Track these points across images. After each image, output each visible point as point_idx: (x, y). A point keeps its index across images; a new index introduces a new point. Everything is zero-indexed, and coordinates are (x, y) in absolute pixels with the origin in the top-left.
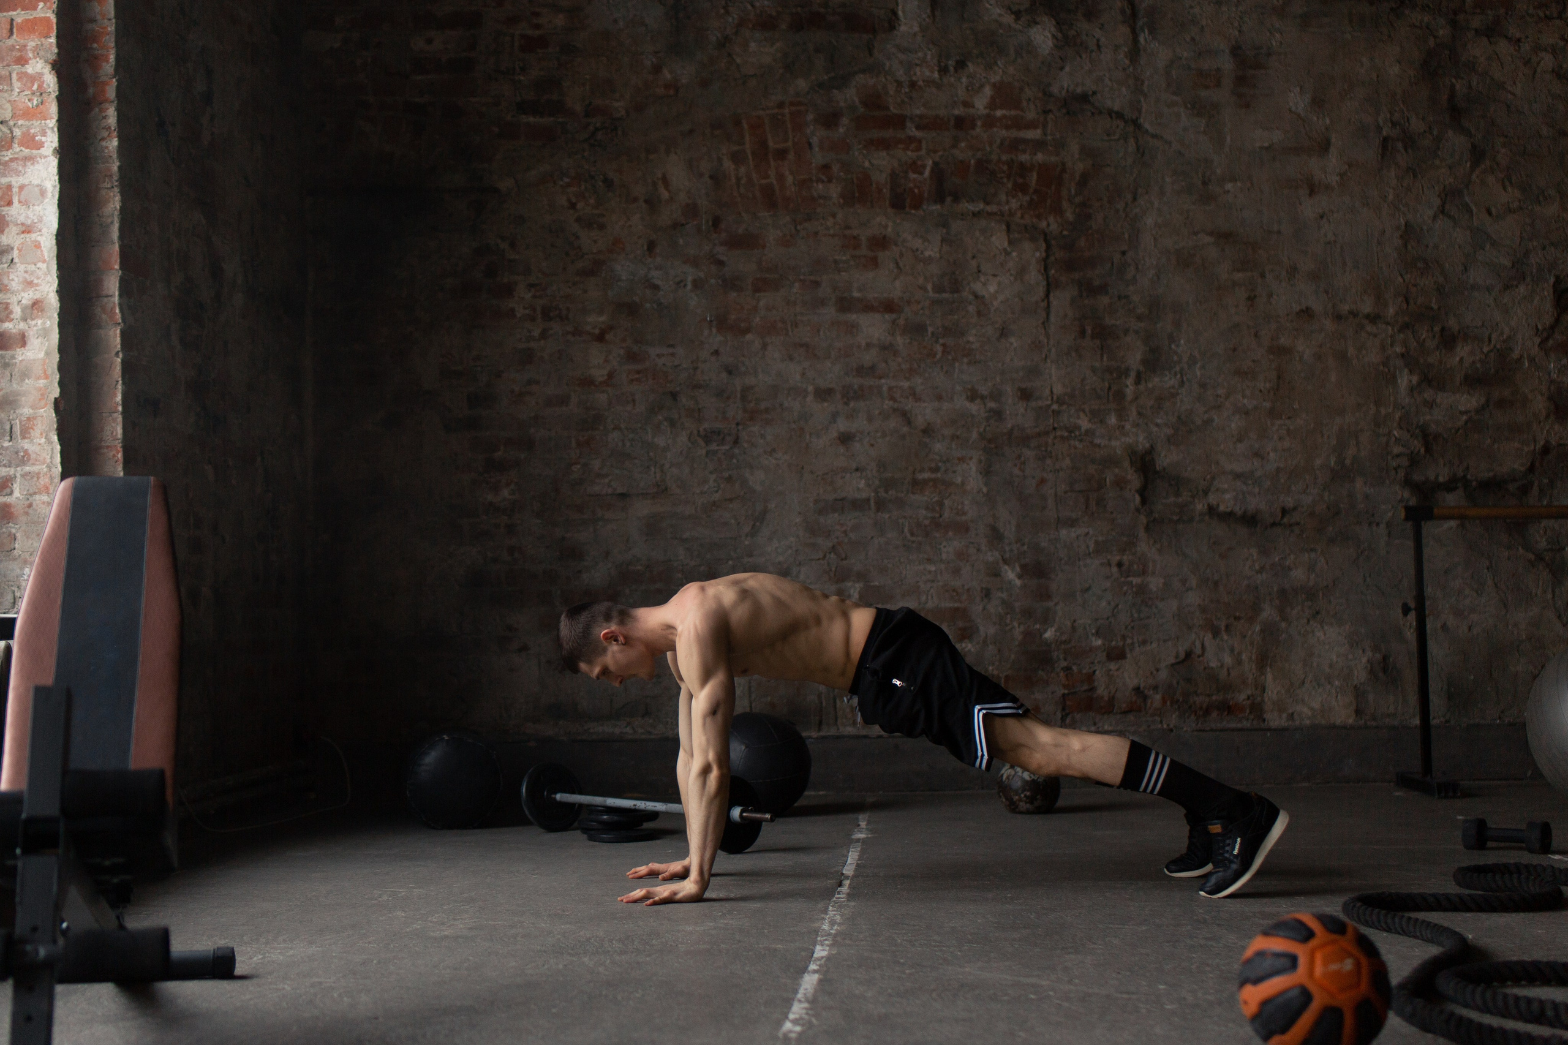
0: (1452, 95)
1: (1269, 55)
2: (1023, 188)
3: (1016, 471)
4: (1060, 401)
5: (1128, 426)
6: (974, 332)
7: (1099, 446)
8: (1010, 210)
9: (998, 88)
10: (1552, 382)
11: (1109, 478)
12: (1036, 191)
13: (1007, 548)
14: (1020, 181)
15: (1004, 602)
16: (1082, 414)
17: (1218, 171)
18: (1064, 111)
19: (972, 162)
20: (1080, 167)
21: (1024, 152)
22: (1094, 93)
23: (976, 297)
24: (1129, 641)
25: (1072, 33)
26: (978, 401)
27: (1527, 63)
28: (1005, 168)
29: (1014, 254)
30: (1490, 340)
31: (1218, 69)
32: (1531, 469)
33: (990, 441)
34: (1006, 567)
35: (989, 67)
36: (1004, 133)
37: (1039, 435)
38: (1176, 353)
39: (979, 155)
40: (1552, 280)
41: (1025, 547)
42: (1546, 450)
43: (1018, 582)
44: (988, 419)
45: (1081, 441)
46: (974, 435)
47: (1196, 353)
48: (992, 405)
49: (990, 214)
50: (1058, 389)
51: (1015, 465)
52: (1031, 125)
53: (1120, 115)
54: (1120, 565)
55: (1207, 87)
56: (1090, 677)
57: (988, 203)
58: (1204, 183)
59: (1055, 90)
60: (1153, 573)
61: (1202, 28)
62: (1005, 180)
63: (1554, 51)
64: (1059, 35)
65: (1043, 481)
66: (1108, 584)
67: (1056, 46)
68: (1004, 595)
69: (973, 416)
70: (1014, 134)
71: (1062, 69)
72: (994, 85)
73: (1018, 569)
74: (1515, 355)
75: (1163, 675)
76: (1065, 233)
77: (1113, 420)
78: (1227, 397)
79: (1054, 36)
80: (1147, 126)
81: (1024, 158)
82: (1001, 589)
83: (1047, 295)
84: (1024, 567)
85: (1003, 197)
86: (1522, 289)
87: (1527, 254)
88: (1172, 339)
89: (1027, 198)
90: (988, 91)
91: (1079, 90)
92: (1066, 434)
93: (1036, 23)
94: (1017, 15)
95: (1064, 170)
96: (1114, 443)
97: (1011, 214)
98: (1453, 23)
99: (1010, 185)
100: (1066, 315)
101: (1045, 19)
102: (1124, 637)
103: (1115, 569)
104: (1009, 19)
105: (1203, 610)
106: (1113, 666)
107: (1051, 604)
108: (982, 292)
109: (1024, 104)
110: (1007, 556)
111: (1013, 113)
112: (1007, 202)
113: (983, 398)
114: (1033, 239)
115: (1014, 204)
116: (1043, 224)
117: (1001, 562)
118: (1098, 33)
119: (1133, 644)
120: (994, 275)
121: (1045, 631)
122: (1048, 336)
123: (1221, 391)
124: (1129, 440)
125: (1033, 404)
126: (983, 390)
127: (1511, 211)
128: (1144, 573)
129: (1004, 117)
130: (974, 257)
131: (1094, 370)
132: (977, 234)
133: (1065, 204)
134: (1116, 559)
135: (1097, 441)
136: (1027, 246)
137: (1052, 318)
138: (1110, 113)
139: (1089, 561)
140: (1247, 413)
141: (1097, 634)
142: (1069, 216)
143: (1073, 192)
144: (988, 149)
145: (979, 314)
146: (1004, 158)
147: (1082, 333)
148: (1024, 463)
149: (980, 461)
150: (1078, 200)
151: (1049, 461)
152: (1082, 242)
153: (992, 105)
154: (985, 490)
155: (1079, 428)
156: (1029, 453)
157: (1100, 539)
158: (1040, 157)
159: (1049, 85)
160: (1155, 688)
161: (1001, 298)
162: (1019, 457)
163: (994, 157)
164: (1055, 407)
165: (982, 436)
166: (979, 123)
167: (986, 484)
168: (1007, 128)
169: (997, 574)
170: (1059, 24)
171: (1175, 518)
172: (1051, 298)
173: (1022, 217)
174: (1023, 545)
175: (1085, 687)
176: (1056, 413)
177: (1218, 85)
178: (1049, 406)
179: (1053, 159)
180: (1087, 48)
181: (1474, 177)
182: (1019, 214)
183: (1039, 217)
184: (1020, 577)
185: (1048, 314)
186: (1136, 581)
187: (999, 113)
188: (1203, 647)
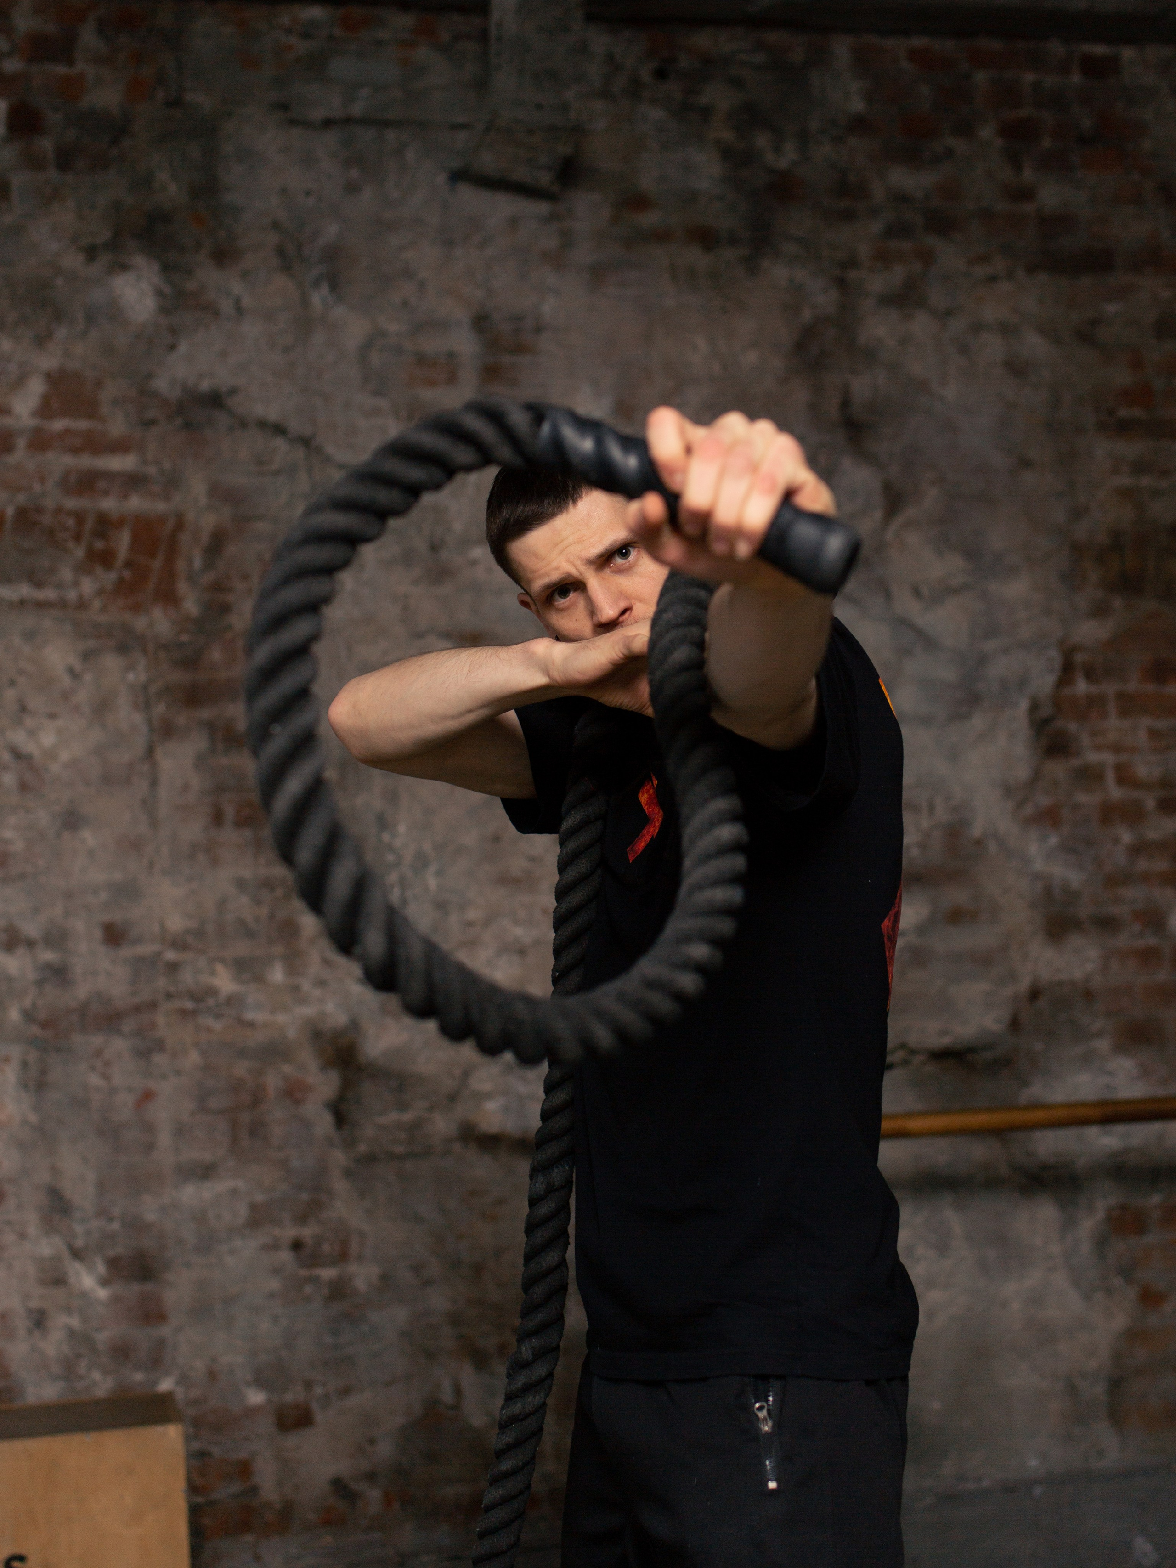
0: (845, 404)
1: (539, 329)
2: (105, 559)
3: (95, 1080)
4: (179, 943)
5: (306, 985)
6: (12, 820)
7: (251, 1025)
8: (80, 598)
9: (55, 379)
10: (1037, 876)
11: (272, 1081)
12: (128, 564)
13: (79, 1229)
14: (99, 545)
15: (72, 1334)
16: (220, 968)
17: (458, 527)
18: (179, 421)
19: (10, 511)
20: (209, 522)
21: (106, 493)
22: (233, 391)
23: (18, 755)
24: (319, 1390)
25: (191, 285)
26: (21, 951)
27: (964, 349)
28: (71, 522)
29: (88, 677)
30: (932, 808)
31: (451, 355)
32: (1015, 1024)
33: (45, 1025)
34: (78, 1266)
35: (41, 341)
36: (68, 460)
37: (138, 1009)
38: (390, 848)
39: (21, 498)
40: (1024, 705)
41: (116, 1226)
42: (1035, 994)
43: (102, 1294)
44: (40, 983)
45: (218, 1016)
46: (14, 1014)
47: (427, 847)
48: (48, 956)
49: (41, 605)
50: (176, 923)
51: (93, 1068)
52: (120, 447)
53: (279, 430)
54: (297, 1246)
55: (432, 383)
56: (244, 1469)
57: (39, 585)
58: (434, 548)
59: (161, 384)
60: (360, 1258)
61: (422, 286)
62: (71, 545)
63: (1006, 330)
64: (167, 290)
65: (148, 1096)
66: (274, 1284)
67: (164, 310)
68: (75, 1322)
69: (10, 979)
70: (87, 461)
71: (172, 347)
72: (48, 376)
73: (101, 1268)
74: (977, 831)
75: (385, 1450)
76: (185, 638)
77: (277, 975)
78: (487, 923)
79: (159, 293)
80: (330, 449)
81: (109, 504)
82: (68, 1310)
83: (150, 752)
84: (113, 1263)
85: (66, 574)
86: (978, 722)
87: (983, 660)
88: (383, 823)
89: (111, 577)
90: (36, 387)
91: (205, 386)
92: (189, 1005)
93: (124, 267)
94: (91, 253)
95: (180, 525)
96: (282, 1018)
97: (82, 605)
98: (841, 283)
99: (80, 552)
100: (186, 787)
101: (139, 260)
102: (308, 1385)
103: (285, 1256)
104: (73, 260)
105: (455, 1319)
106: (291, 1441)
107: (165, 1331)
108: (29, 747)
109: (105, 409)
110: (79, 1243)
111: (82, 424)
112: (76, 584)
113: (30, 944)
114: (122, 649)
115: (88, 586)
116: (140, 623)
117: (66, 1255)
118: (237, 287)
119: (327, 1396)
120: (52, 716)
121: (155, 1382)
122: (154, 823)
123: (472, 914)
124: (308, 1011)
125: (126, 952)
126: (31, 929)
127: (955, 591)
128: (343, 1257)
129: (67, 432)
130: (12, 683)
131: (241, 884)
132: (17, 641)
133: (183, 587)
134: (290, 1232)
135: (250, 1015)
136: (112, 662)
137: (163, 792)
138: (262, 424)
139: (238, 1243)
140: (522, 952)
141: (260, 1382)
142: (191, 605)
143: (197, 563)
144: (37, 487)
145: (23, 787)
146: (71, 503)
147: (218, 818)
148: (107, 1064)
149: (25, 1065)
150: (208, 578)
151: (159, 1059)
152: (216, 654)
153: (45, 410)
154: (33, 1118)
155: (213, 992)
156: (119, 1045)
157: (260, 1198)
158: (136, 503)
159: (150, 375)
160: (371, 1477)
161: (64, 756)
162: (99, 1053)
163: (49, 503)
164: (170, 955)
165: (28, 1016)
166: (21, 443)
167: (36, 1108)
168: (75, 451)
169: (59, 1281)
170: (167, 269)
171: (400, 1149)
172: (159, 753)
173: (104, 610)
174: (111, 1219)
175: (235, 1488)
176: (173, 967)
177: (452, 378)
178: (158, 955)
179: (161, 507)
180: (216, 313)
181: (889, 535)
182: (97, 604)
183: (136, 608)
184: (104, 1282)
185: (154, 783)
186: (327, 1273)
187: (58, 425)
188: (458, 1392)
